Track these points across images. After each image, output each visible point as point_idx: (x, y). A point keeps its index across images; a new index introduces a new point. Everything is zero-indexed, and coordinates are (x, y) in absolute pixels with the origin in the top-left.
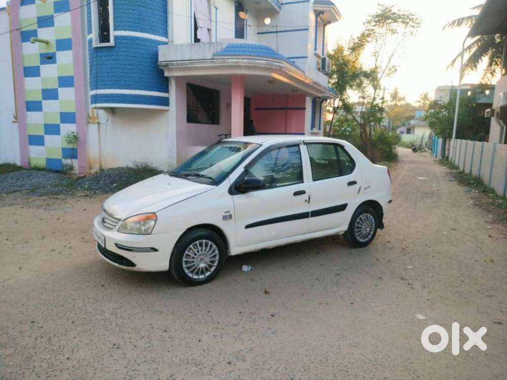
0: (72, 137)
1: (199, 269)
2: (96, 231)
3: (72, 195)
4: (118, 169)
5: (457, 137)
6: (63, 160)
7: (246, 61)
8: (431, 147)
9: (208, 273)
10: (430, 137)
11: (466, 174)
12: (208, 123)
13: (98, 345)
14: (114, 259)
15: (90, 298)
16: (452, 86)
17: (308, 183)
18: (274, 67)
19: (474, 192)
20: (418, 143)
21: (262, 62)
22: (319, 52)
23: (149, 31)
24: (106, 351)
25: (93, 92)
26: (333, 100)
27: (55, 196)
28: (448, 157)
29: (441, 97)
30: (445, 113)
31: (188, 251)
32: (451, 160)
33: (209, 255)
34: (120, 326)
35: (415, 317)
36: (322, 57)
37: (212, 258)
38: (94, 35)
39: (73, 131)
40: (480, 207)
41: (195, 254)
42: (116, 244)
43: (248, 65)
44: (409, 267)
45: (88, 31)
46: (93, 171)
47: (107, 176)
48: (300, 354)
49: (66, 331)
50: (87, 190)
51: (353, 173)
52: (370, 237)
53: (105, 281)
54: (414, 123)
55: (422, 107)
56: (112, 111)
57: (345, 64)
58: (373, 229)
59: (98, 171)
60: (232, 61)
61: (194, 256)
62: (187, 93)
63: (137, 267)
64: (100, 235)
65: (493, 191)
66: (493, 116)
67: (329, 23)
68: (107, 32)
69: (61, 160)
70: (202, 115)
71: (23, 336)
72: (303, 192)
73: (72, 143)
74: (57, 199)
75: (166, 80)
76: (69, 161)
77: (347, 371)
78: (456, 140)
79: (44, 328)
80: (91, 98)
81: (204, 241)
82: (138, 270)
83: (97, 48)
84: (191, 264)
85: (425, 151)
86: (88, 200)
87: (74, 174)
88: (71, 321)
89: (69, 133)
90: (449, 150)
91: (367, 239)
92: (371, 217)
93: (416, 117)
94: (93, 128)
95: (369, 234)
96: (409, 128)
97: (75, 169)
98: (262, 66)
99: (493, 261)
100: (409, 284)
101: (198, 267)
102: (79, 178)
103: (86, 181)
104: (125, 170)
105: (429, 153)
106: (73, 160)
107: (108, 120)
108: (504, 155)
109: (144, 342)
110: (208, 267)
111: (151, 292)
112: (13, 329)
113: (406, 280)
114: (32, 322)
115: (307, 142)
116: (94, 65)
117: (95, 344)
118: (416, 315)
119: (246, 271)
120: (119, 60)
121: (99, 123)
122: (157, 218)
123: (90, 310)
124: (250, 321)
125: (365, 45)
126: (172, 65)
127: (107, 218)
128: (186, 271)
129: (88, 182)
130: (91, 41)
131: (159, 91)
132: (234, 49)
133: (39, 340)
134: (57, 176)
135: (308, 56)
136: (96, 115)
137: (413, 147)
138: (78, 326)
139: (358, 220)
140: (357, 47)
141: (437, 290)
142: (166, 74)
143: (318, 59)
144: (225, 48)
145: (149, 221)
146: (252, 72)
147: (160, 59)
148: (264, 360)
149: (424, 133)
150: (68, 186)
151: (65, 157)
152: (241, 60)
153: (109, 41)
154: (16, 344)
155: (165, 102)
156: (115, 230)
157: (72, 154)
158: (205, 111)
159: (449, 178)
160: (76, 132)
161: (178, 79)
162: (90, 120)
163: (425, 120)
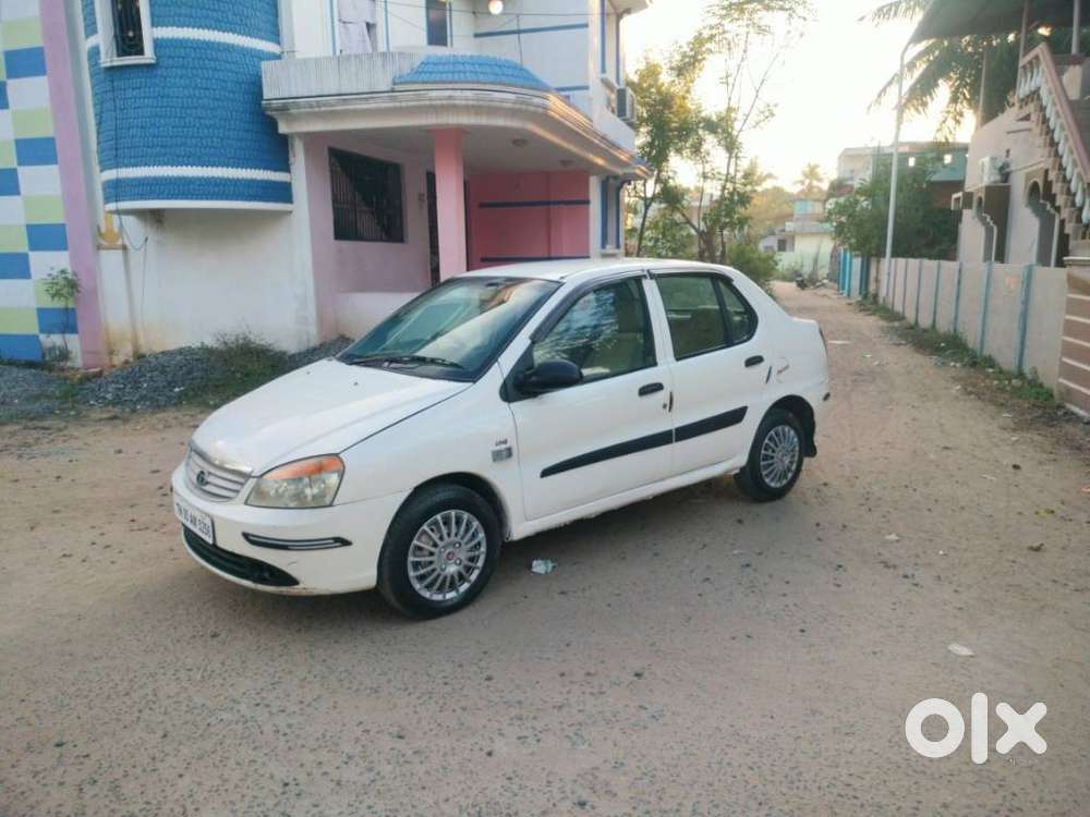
0: (62, 282)
1: (445, 578)
2: (183, 504)
3: (78, 417)
4: (181, 351)
5: (895, 254)
6: (42, 337)
7: (469, 93)
8: (837, 276)
9: (466, 586)
10: (834, 255)
11: (925, 331)
12: (381, 240)
13: (245, 791)
14: (241, 570)
15: (190, 670)
16: (879, 147)
17: (667, 367)
18: (531, 108)
19: (954, 366)
20: (807, 270)
21: (507, 97)
22: (610, 76)
23: (238, 28)
24: (270, 802)
25: (111, 174)
26: (642, 182)
27: (36, 423)
28: (876, 296)
29: (852, 171)
30: (864, 203)
31: (419, 539)
32: (884, 300)
33: (467, 543)
34: (285, 734)
35: (949, 651)
36: (617, 87)
37: (471, 550)
38: (103, 38)
39: (62, 268)
40: (979, 396)
41: (435, 545)
42: (246, 536)
43: (475, 103)
44: (888, 537)
45: (86, 27)
46: (118, 360)
47: (157, 369)
48: (735, 764)
49: (154, 759)
50: (114, 403)
51: (755, 337)
52: (790, 475)
53: (215, 622)
54: (792, 229)
55: (806, 195)
56: (156, 218)
57: (666, 101)
58: (796, 458)
59: (131, 360)
60: (437, 95)
61: (433, 549)
62: (332, 171)
63: (301, 586)
64: (198, 515)
65: (990, 362)
66: (970, 207)
67: (628, 11)
68: (134, 30)
69: (37, 337)
70: (366, 222)
71: (45, 785)
72: (657, 387)
73: (62, 295)
74: (43, 428)
75: (283, 143)
76: (56, 339)
77: (855, 797)
78: (893, 260)
79: (93, 758)
80: (104, 189)
81: (453, 513)
82: (304, 593)
83: (111, 68)
84: (425, 570)
85: (823, 285)
86: (122, 427)
87: (73, 368)
88: (161, 733)
89: (55, 273)
90: (877, 280)
91: (784, 482)
92: (792, 432)
93: (796, 216)
94: (110, 260)
95: (789, 470)
96: (782, 238)
97: (72, 355)
98: (505, 105)
99: (1052, 512)
100: (906, 577)
101: (443, 574)
102: (88, 378)
103: (107, 383)
104: (196, 354)
105: (832, 288)
106: (67, 336)
107: (146, 240)
108: (1013, 287)
109: (358, 770)
110: (464, 573)
111: (336, 642)
112: (13, 766)
113: (895, 567)
114: (58, 745)
115: (657, 272)
116: (107, 111)
117: (236, 786)
118: (950, 648)
119: (543, 572)
120: (168, 96)
121: (124, 248)
122: (344, 467)
123: (199, 700)
124: (592, 694)
125: (704, 59)
126: (298, 106)
127: (210, 473)
128: (417, 586)
129: (113, 385)
130: (94, 53)
131: (266, 168)
132: (441, 68)
133: (89, 791)
134: (34, 375)
135: (590, 84)
136: (116, 230)
137: (799, 279)
138: (180, 743)
139: (766, 441)
140: (687, 67)
141: (969, 587)
142: (283, 129)
143: (608, 92)
144: (419, 67)
145: (324, 475)
146: (484, 121)
147: (267, 94)
148: (657, 787)
149: (819, 247)
150: (65, 397)
151: (47, 329)
152: (458, 93)
153: (141, 52)
154: (32, 807)
155: (283, 193)
156: (237, 499)
157: (65, 322)
158: (372, 213)
159: (891, 339)
160: (69, 271)
161: (311, 139)
162: (102, 240)
163: (828, 219)
